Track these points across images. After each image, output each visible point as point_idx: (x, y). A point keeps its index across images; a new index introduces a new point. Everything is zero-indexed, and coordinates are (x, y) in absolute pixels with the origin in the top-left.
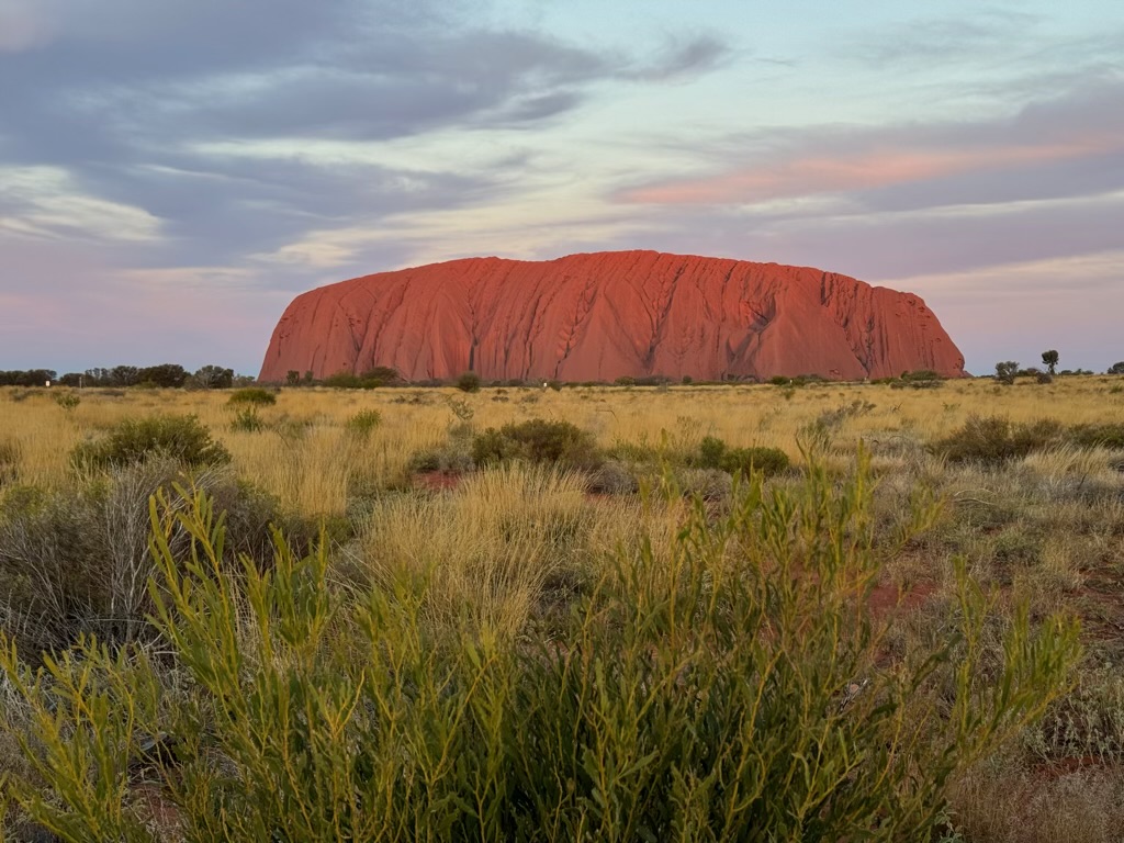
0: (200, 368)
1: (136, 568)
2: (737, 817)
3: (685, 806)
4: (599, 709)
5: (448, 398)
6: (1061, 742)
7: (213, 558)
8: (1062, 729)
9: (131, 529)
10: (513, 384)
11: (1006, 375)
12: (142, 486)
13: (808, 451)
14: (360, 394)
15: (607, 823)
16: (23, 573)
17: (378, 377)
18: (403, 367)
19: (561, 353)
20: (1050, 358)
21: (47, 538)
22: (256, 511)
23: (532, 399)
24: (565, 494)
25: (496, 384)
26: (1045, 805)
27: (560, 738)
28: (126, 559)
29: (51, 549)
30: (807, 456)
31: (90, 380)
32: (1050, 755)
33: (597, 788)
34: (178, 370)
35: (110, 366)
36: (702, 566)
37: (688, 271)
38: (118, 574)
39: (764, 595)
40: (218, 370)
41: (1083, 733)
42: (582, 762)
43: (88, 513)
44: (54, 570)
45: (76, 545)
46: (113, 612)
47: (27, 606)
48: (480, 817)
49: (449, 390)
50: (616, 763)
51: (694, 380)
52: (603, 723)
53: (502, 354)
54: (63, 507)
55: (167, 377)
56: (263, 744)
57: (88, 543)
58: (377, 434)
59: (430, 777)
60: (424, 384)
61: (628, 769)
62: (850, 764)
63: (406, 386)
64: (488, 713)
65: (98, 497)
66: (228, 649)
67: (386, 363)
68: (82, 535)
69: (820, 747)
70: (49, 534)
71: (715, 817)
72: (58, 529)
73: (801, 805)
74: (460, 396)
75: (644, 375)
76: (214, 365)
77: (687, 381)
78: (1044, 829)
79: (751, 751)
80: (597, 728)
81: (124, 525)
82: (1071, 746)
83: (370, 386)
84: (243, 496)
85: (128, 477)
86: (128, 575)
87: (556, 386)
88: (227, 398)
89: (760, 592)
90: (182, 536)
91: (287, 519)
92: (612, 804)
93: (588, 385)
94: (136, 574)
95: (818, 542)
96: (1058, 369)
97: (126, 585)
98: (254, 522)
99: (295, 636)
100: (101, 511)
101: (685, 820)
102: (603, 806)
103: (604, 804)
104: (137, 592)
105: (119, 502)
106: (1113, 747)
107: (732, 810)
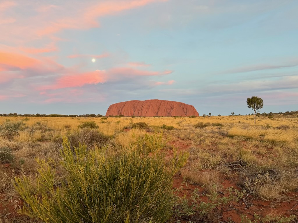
0: (97, 115)
8: (204, 166)
10: (139, 117)
11: (204, 116)
14: (118, 118)
17: (121, 116)
18: (125, 115)
19: (146, 113)
23: (141, 119)
24: (143, 132)
25: (137, 117)
31: (82, 116)
34: (94, 115)
35: (85, 114)
40: (100, 115)
49: (130, 118)
53: (138, 113)
54: (73, 134)
55: (93, 116)
57: (76, 139)
58: (120, 124)
60: (127, 117)
63: (125, 117)
65: (78, 132)
67: (123, 114)
72: (72, 137)
74: (132, 118)
75: (157, 116)
76: (99, 114)
77: (162, 117)
81: (81, 137)
84: (98, 133)
87: (145, 117)
88: (100, 119)
91: (104, 136)
93: (149, 117)
96: (211, 115)
98: (99, 136)
100: (78, 135)
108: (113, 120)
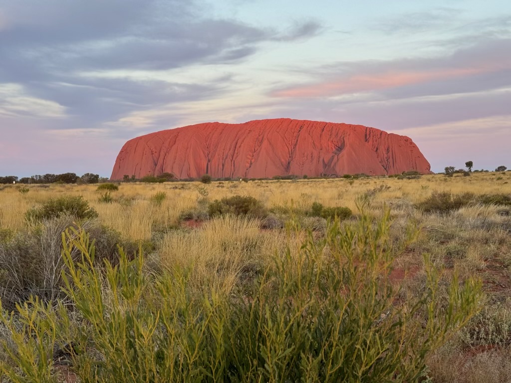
0: (84, 174)
1: (55, 266)
2: (331, 375)
3: (307, 371)
4: (268, 327)
5: (197, 186)
6: (477, 339)
7: (90, 261)
9: (53, 248)
10: (226, 179)
11: (450, 172)
12: (58, 228)
13: (360, 208)
14: (157, 185)
15: (272, 379)
16: (4, 269)
17: (165, 177)
18: (176, 173)
19: (249, 165)
20: (469, 164)
21: (14, 253)
22: (110, 239)
23: (235, 187)
24: (250, 229)
25: (219, 180)
26: (470, 368)
27: (250, 340)
28: (51, 262)
29: (16, 258)
30: (361, 210)
31: (33, 181)
32: (473, 344)
33: (267, 364)
34: (73, 175)
35: (43, 174)
36: (313, 261)
37: (305, 127)
38: (47, 269)
39: (342, 274)
40: (92, 175)
41: (487, 334)
42: (260, 352)
43: (33, 241)
44: (18, 267)
45: (28, 256)
46: (45, 286)
47: (6, 284)
48: (214, 377)
49: (197, 183)
50: (276, 352)
51: (308, 177)
52: (269, 334)
53: (221, 166)
54: (22, 239)
55: (69, 179)
56: (115, 345)
57: (34, 255)
58: (165, 203)
59: (190, 360)
60: (186, 180)
61: (280, 355)
62: (382, 350)
63: (177, 181)
64: (216, 330)
65: (38, 233)
66: (98, 302)
67: (170, 172)
68: (30, 251)
69: (368, 342)
70: (15, 251)
71: (321, 375)
72: (19, 248)
73: (360, 369)
74: (202, 185)
75: (286, 175)
76: (90, 173)
77: (305, 177)
78: (470, 379)
79: (337, 345)
80: (267, 336)
81: (50, 246)
82: (482, 340)
83: (161, 182)
84: (104, 232)
85: (51, 225)
86: (52, 269)
87: (246, 180)
88: (96, 188)
89: (340, 272)
90: (76, 251)
91: (124, 242)
92: (274, 371)
93: (260, 179)
94: (55, 268)
95: (366, 249)
96: (473, 169)
97: (51, 274)
98: (109, 244)
99: (128, 295)
100: (39, 240)
101: (307, 377)
102: (270, 372)
103: (270, 370)
104: (56, 277)
105: (47, 236)
106: (501, 341)
107: (329, 372)
108: (141, 192)
